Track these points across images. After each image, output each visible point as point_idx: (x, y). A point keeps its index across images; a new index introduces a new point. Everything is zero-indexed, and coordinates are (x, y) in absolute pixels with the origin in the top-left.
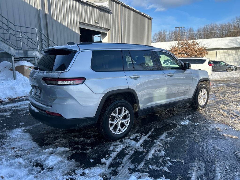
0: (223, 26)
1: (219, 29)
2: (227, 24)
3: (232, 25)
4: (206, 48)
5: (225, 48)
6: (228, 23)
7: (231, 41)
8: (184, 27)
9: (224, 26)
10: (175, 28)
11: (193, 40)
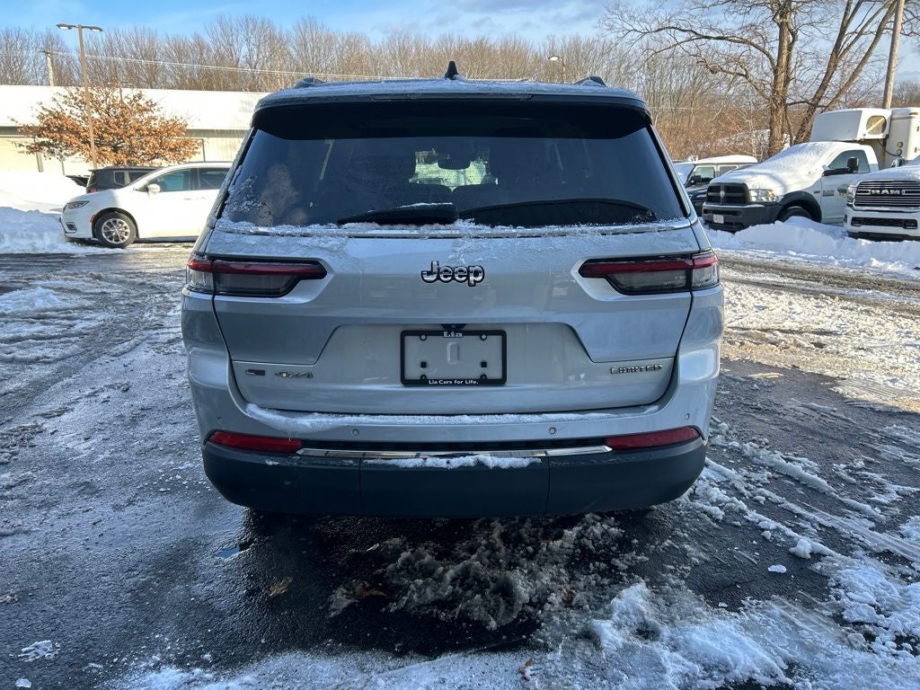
0: (179, 47)
1: (168, 56)
2: (192, 41)
3: (211, 46)
4: (188, 128)
5: (230, 131)
6: (197, 38)
7: (244, 106)
8: (101, 30)
9: (184, 45)
10: (59, 26)
11: (136, 91)
